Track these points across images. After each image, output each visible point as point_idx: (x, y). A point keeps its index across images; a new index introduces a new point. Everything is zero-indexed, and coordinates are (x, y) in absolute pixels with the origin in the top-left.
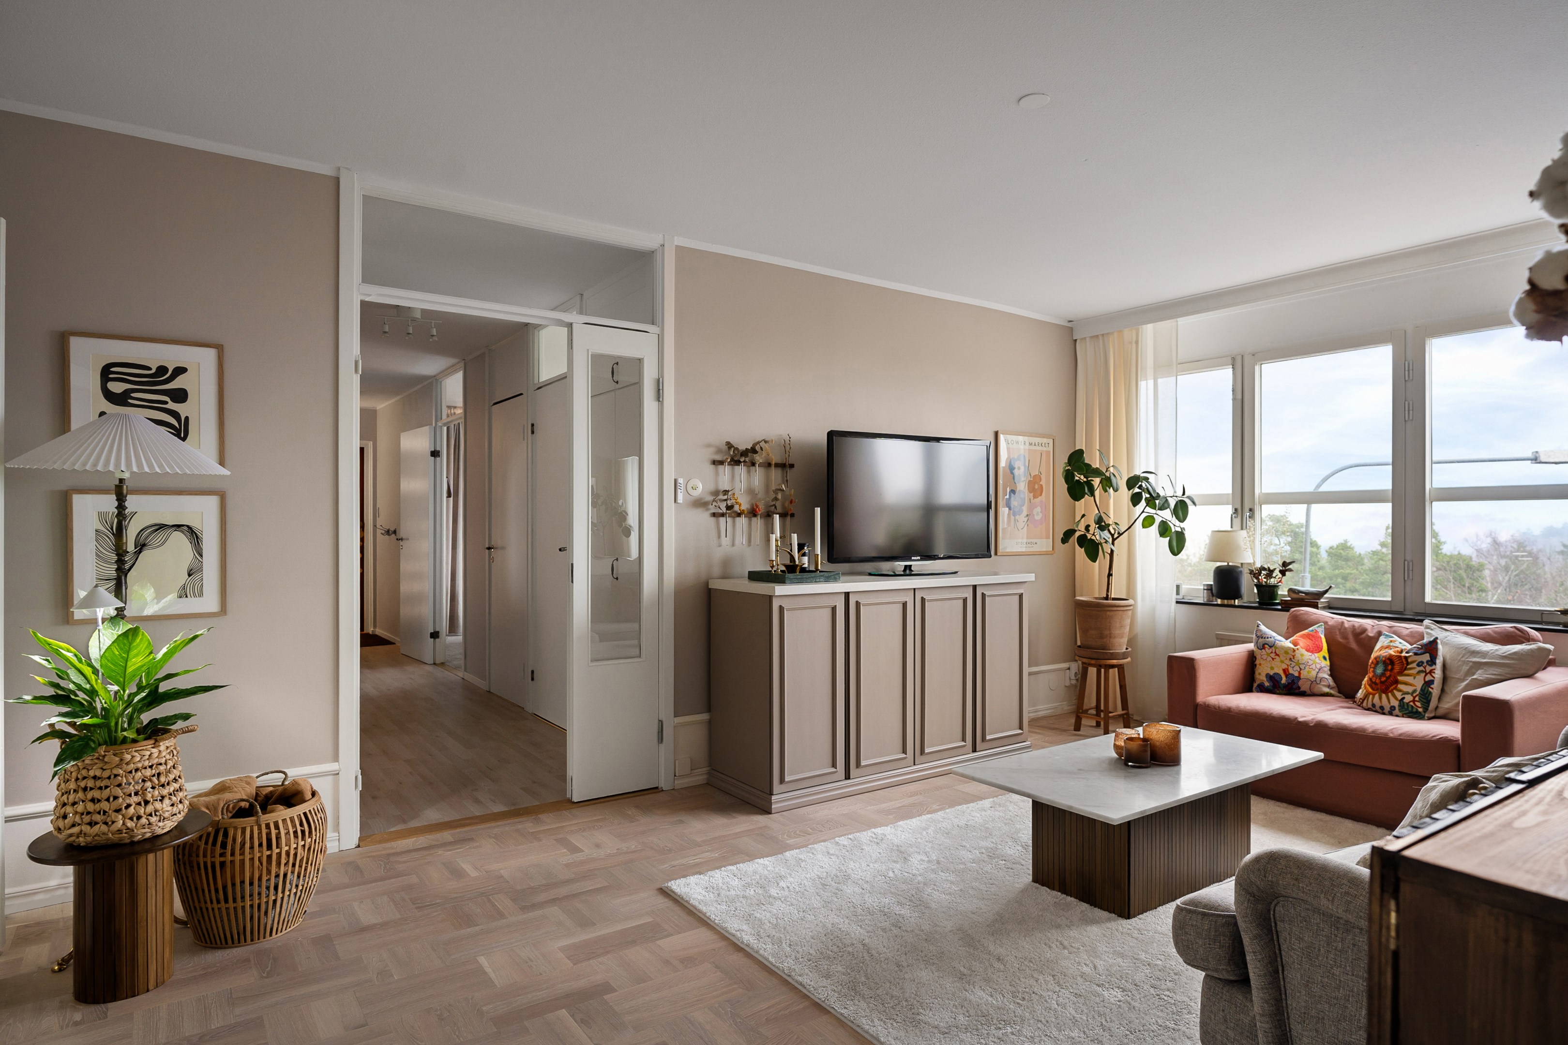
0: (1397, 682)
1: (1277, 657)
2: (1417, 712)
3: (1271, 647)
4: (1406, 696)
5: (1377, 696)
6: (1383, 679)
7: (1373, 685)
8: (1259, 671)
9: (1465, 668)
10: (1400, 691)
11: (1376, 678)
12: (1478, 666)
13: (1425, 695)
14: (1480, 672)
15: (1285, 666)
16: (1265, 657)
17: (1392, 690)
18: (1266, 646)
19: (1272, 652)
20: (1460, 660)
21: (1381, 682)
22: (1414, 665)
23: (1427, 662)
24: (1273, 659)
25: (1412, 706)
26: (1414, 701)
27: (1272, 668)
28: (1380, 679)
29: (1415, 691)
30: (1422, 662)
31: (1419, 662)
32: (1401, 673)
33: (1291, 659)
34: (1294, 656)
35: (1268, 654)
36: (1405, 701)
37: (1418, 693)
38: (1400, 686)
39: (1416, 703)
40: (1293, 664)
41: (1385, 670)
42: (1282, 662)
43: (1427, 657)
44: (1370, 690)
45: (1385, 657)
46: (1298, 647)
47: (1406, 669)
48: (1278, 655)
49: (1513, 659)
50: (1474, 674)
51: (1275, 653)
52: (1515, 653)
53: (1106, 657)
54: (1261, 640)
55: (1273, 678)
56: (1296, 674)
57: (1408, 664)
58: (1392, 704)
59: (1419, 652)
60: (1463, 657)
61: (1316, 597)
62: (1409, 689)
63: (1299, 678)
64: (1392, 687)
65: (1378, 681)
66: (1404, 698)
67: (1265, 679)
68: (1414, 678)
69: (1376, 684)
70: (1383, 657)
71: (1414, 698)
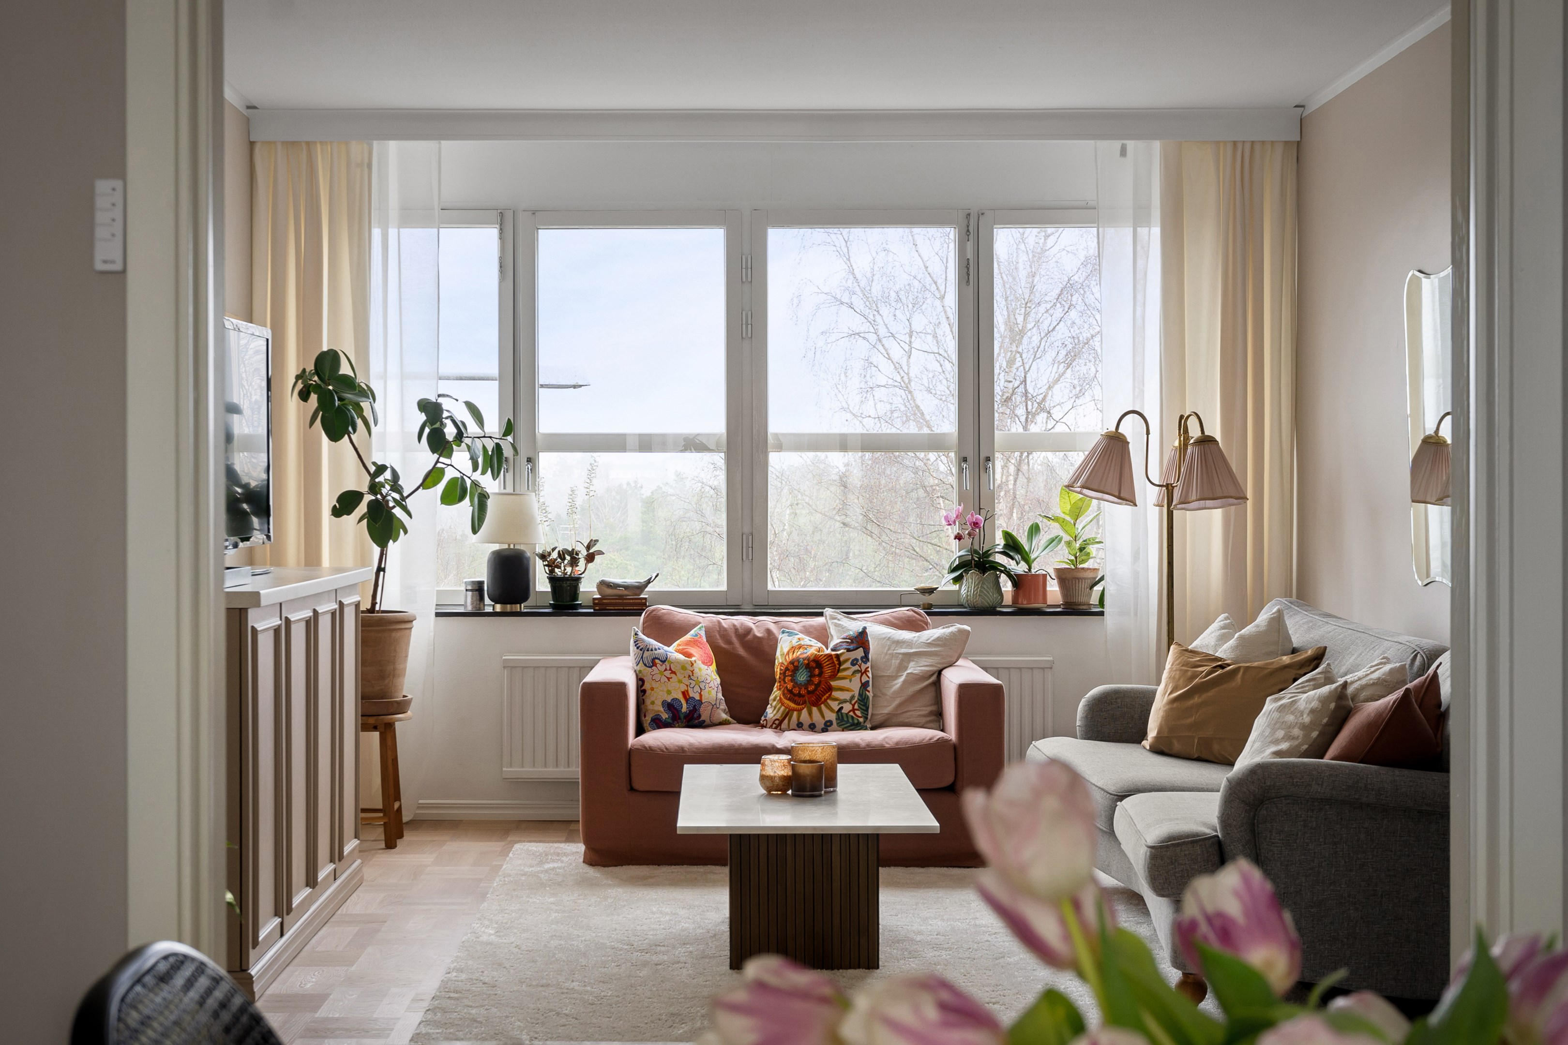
0: (830, 689)
1: (673, 675)
2: (859, 723)
3: (663, 662)
4: (844, 705)
5: (805, 712)
6: (811, 688)
7: (796, 698)
8: (653, 699)
9: (895, 662)
10: (835, 699)
11: (800, 689)
12: (909, 657)
13: (863, 702)
14: (912, 664)
15: (684, 688)
16: (657, 677)
17: (826, 700)
18: (657, 661)
19: (666, 670)
20: (886, 654)
21: (809, 692)
22: (848, 665)
23: (862, 658)
24: (669, 679)
25: (852, 716)
26: (853, 710)
27: (669, 692)
28: (806, 688)
29: (853, 697)
30: (856, 660)
31: (853, 660)
32: (834, 676)
33: (689, 676)
34: (692, 672)
35: (661, 673)
36: (843, 711)
37: (856, 699)
38: (835, 694)
39: (856, 712)
40: (693, 683)
41: (812, 676)
42: (680, 681)
43: (860, 653)
44: (792, 705)
45: (808, 658)
46: (693, 659)
47: (839, 671)
48: (673, 672)
49: (938, 645)
50: (906, 668)
51: (670, 669)
52: (938, 639)
53: (391, 711)
54: (646, 654)
55: (671, 706)
56: (698, 698)
57: (840, 664)
58: (827, 719)
59: (851, 647)
60: (889, 649)
61: (638, 591)
62: (846, 695)
63: (700, 702)
64: (825, 697)
65: (803, 692)
66: (842, 708)
67: (662, 709)
68: (850, 681)
69: (800, 695)
70: (804, 659)
71: (853, 705)
